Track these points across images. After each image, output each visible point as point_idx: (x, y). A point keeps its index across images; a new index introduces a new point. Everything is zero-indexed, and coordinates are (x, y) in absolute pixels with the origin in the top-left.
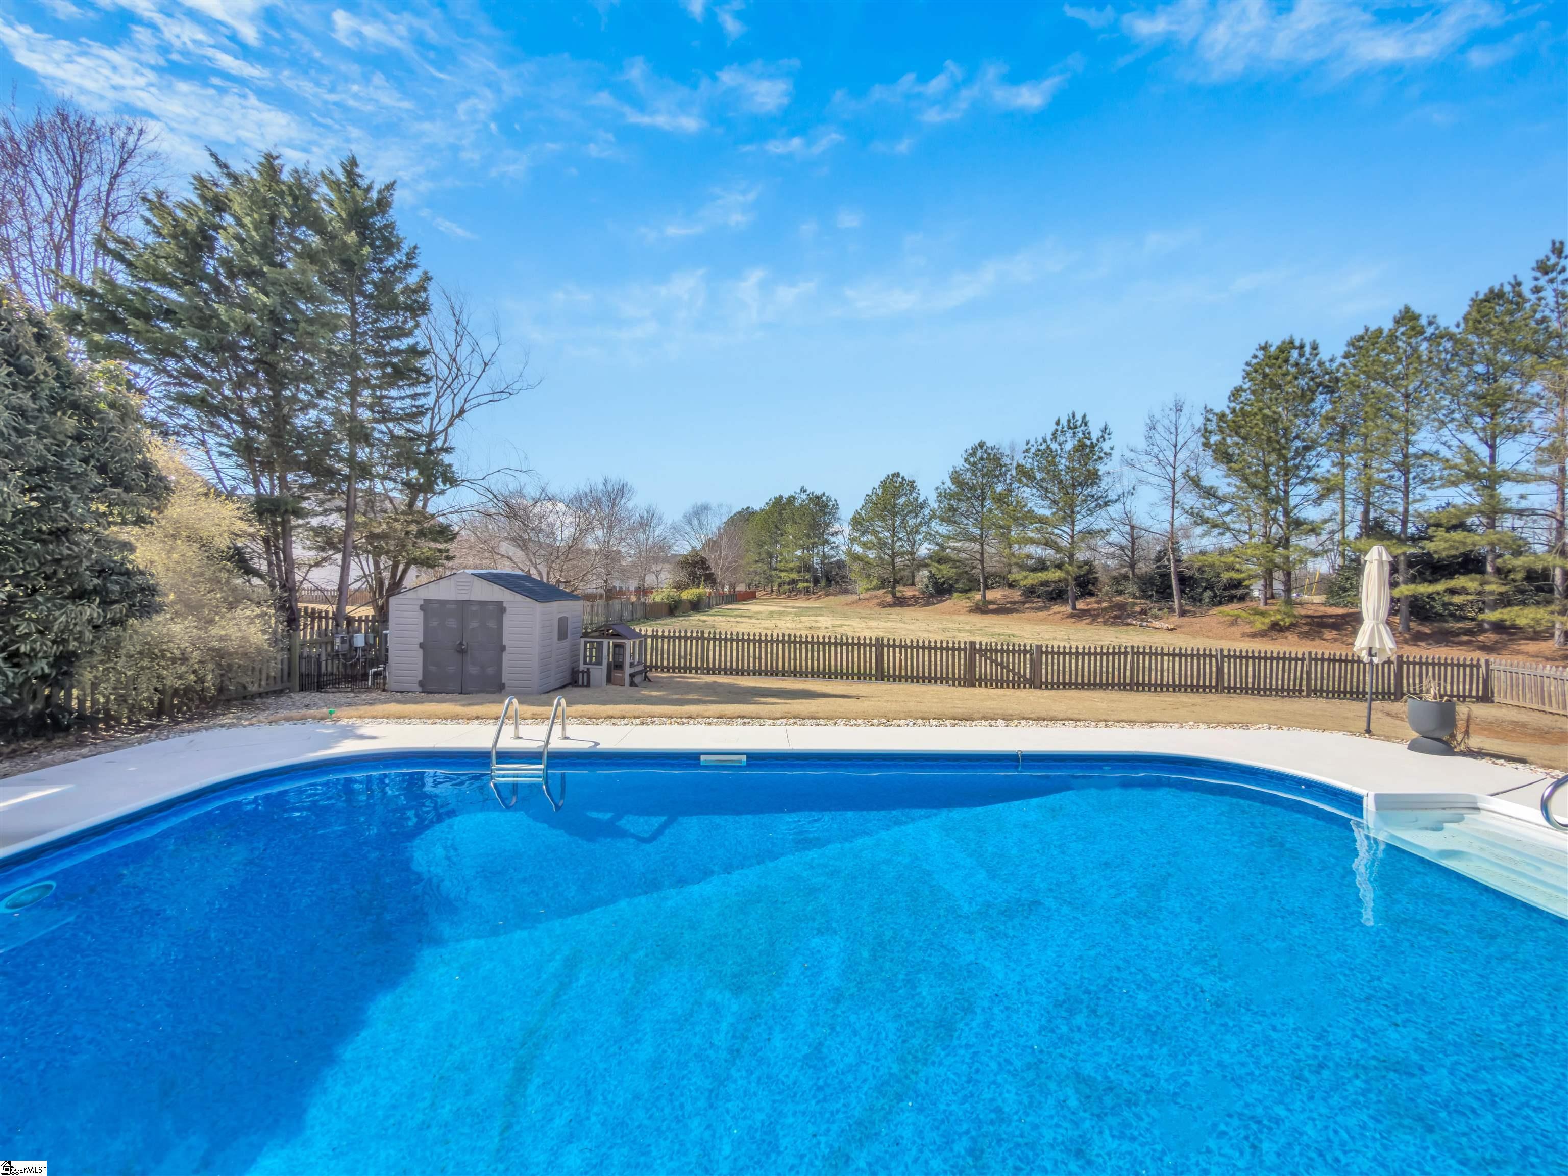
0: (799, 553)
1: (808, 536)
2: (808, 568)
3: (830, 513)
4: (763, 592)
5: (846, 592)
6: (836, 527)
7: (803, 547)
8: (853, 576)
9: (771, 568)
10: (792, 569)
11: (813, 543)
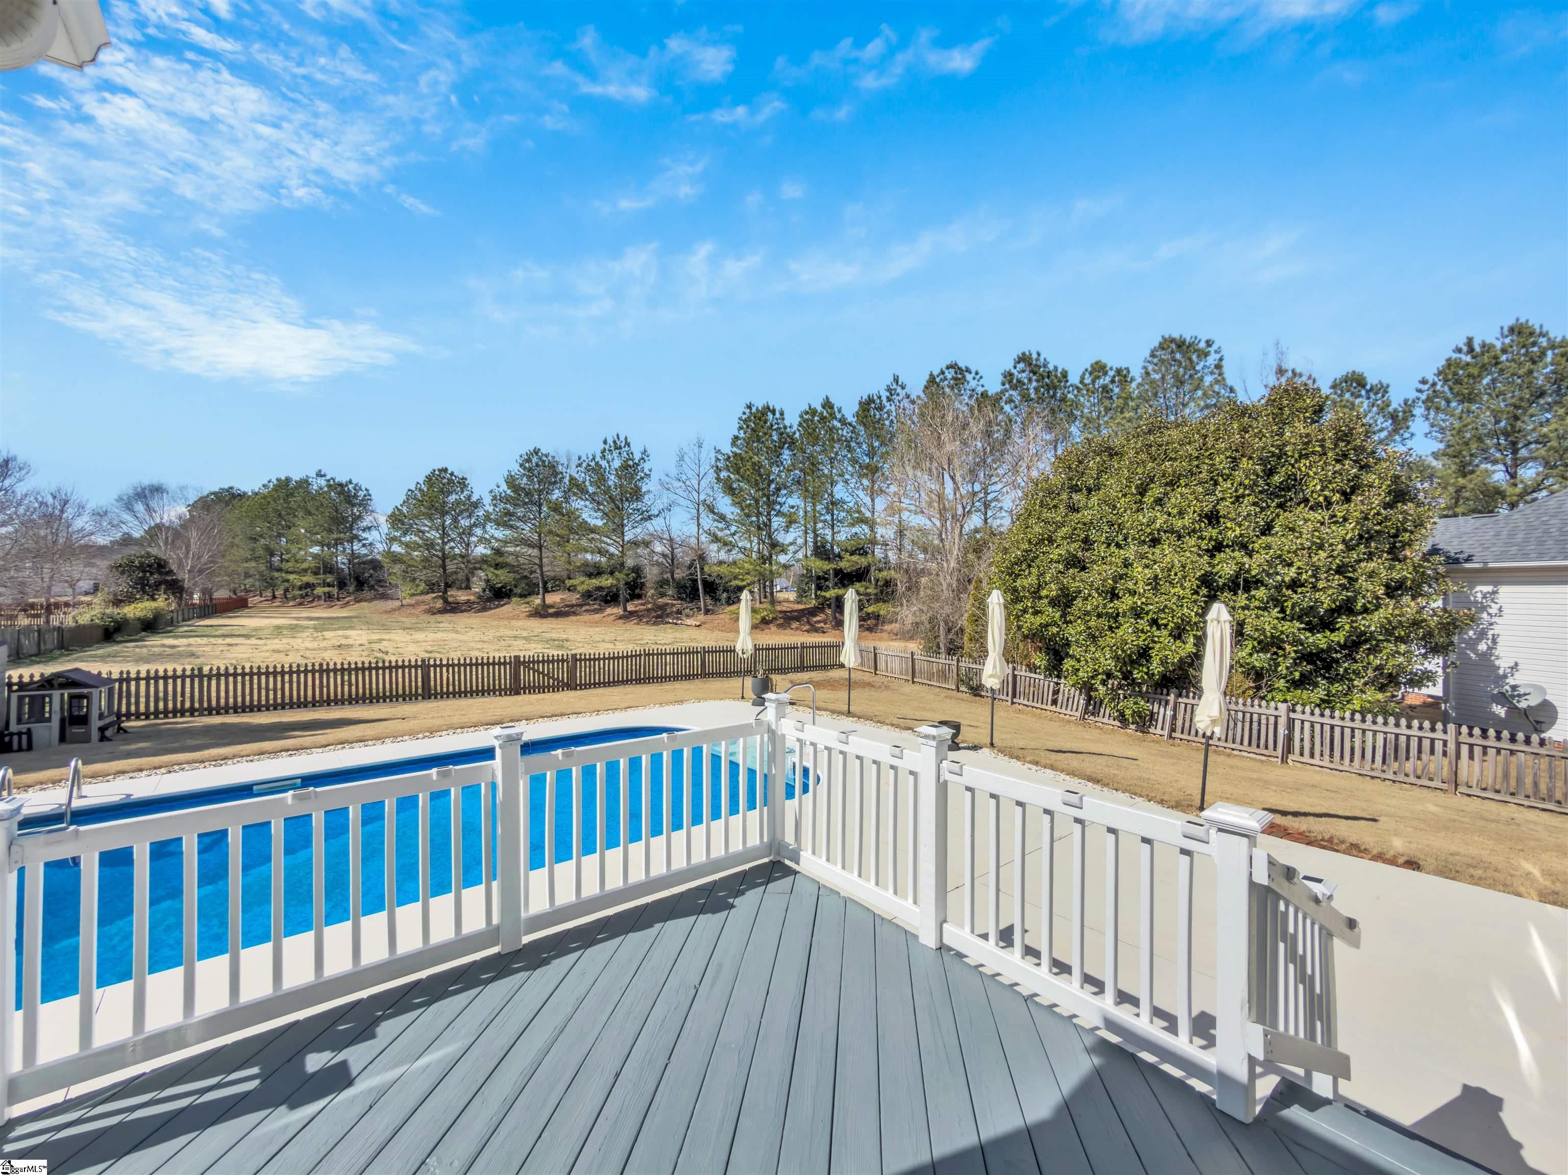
0: (316, 550)
1: (330, 531)
2: (329, 569)
3: (360, 505)
4: (257, 599)
5: (384, 597)
6: (367, 521)
7: (322, 544)
8: (393, 580)
9: (271, 567)
10: (305, 570)
11: (336, 540)
